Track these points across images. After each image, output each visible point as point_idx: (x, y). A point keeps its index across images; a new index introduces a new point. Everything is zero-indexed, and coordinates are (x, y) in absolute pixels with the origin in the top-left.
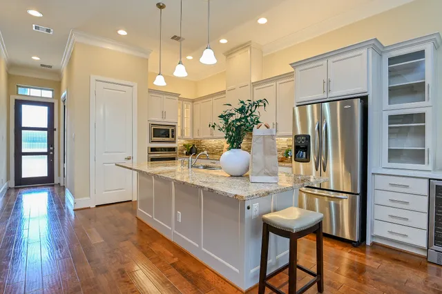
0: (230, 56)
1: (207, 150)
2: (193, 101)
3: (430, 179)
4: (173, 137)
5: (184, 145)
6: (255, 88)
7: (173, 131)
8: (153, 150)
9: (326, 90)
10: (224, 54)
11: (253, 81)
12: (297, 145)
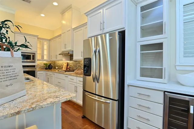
0: (64, 14)
1: (58, 66)
2: (50, 40)
3: (165, 91)
4: (33, 59)
5: (44, 64)
6: (74, 32)
7: (33, 56)
8: (24, 66)
9: (102, 28)
10: (61, 13)
11: (73, 28)
12: (85, 65)
